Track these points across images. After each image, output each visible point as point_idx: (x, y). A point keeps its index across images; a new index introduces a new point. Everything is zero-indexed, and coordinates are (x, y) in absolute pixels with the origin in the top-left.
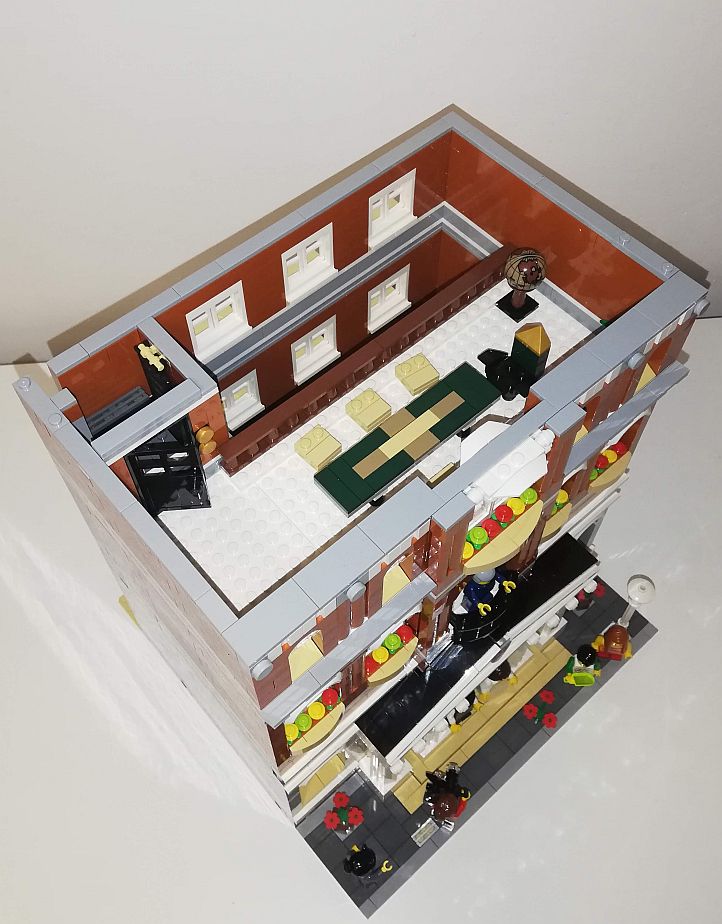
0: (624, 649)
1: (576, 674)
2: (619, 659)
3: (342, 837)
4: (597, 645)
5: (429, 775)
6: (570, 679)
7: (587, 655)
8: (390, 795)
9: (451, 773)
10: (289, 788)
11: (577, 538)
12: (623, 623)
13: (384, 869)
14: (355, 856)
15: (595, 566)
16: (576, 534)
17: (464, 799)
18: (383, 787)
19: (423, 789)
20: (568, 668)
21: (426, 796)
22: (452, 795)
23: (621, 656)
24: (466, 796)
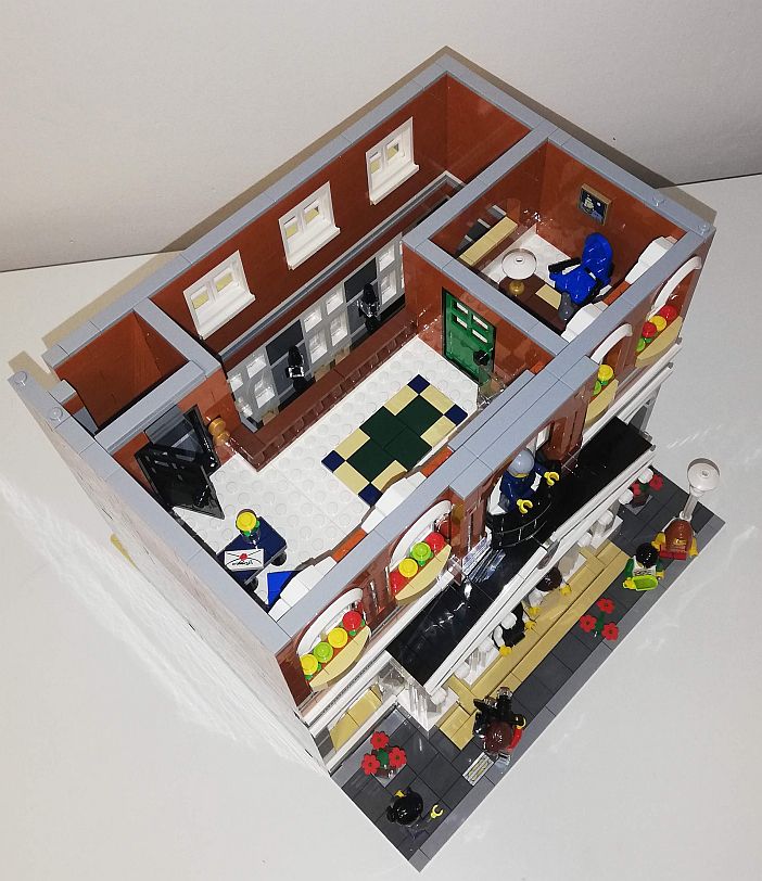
0: (688, 546)
1: (636, 578)
2: (683, 557)
3: (384, 782)
4: (659, 542)
5: (478, 704)
6: (630, 584)
7: (647, 556)
8: (436, 731)
9: (503, 700)
10: (316, 730)
11: (627, 422)
12: (685, 516)
13: (434, 815)
14: (399, 802)
15: (649, 451)
16: (626, 417)
17: (519, 727)
18: (427, 722)
19: (473, 720)
20: (627, 573)
21: (476, 727)
22: (505, 724)
23: (685, 554)
24: (521, 723)
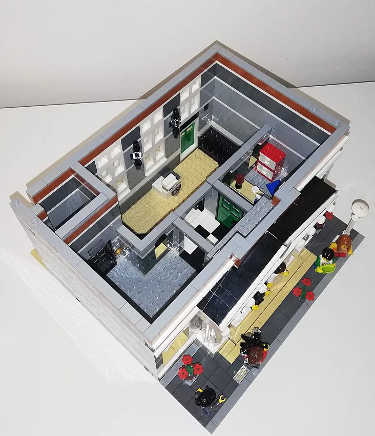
1: (323, 266)
3: (189, 383)
5: (243, 336)
6: (319, 270)
8: (217, 353)
9: (256, 334)
10: (157, 354)
13: (220, 401)
16: (320, 176)
17: (265, 350)
22: (258, 348)
23: (346, 254)
24: (267, 347)
